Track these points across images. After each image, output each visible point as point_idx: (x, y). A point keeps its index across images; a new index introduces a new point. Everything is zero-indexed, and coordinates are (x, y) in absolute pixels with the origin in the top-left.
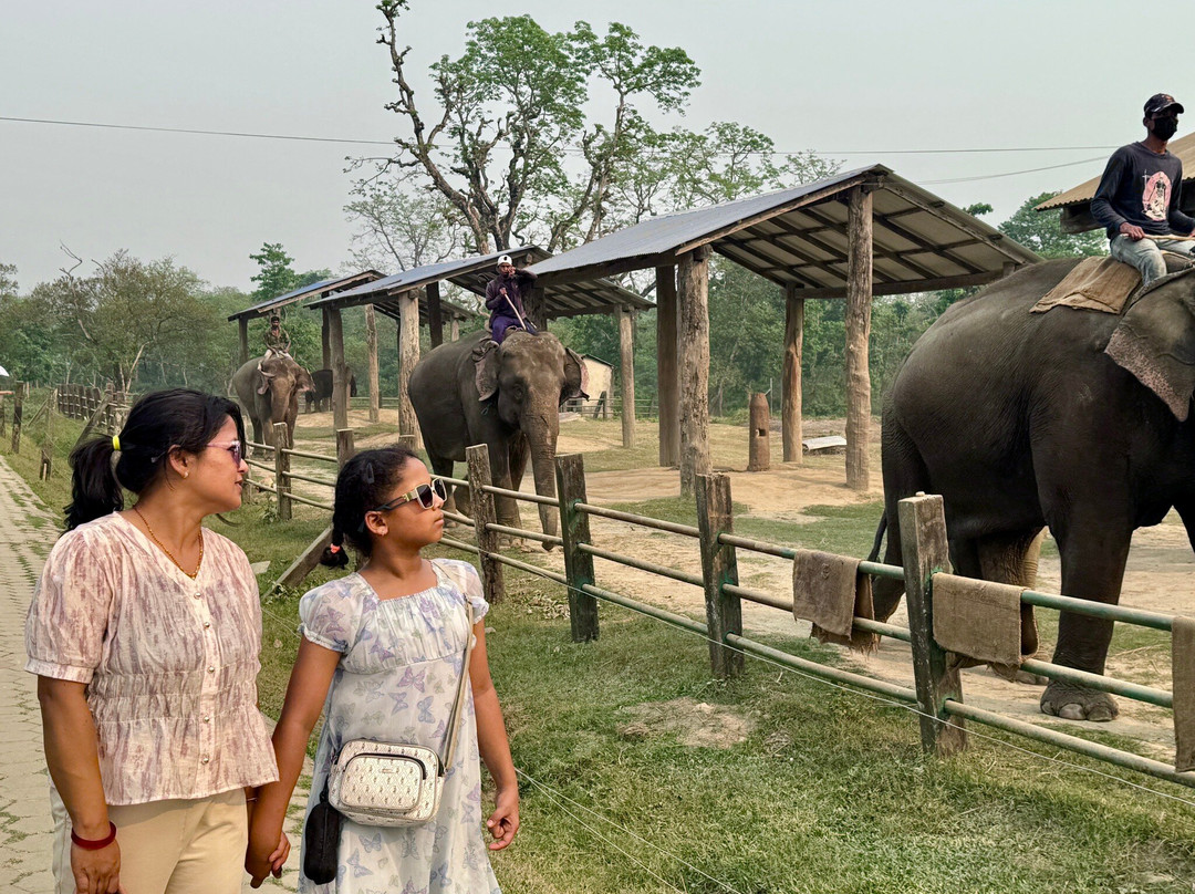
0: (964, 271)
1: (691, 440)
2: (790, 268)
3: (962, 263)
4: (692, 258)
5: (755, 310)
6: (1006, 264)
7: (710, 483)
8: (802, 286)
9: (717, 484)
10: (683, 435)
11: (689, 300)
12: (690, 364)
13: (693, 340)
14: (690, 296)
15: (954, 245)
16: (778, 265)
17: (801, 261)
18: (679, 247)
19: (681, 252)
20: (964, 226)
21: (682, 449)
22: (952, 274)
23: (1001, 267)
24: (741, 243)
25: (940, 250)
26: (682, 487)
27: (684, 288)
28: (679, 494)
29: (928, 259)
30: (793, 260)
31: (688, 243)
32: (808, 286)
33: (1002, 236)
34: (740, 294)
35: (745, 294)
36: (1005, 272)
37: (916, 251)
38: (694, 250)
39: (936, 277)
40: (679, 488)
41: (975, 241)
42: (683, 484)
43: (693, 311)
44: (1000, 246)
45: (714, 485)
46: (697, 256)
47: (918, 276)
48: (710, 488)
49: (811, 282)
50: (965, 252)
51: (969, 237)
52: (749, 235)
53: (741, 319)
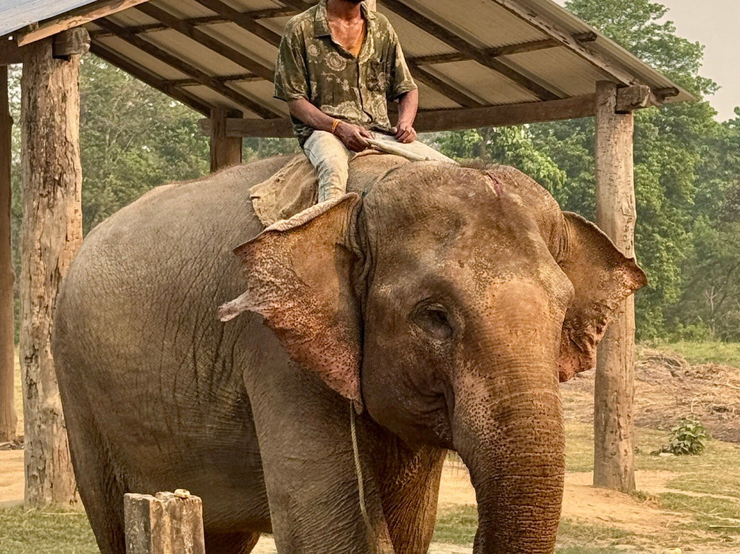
0: (530, 96)
1: (45, 397)
2: (219, 82)
3: (526, 82)
4: (49, 53)
5: (130, 158)
6: (601, 85)
7: (160, 514)
8: (236, 114)
9: (173, 516)
10: (31, 385)
11: (43, 131)
12: (44, 251)
13: (50, 207)
14: (46, 125)
15: (512, 49)
16: (196, 74)
17: (240, 70)
18: (25, 30)
19: (29, 39)
20: (533, 15)
21: (27, 412)
22: (507, 100)
23: (592, 89)
24: (131, 33)
25: (488, 56)
26: (29, 485)
27: (35, 107)
28: (20, 497)
29: (465, 73)
30: (224, 66)
31: (43, 23)
32: (249, 114)
33: (595, 36)
34: (103, 131)
35: (113, 132)
36: (600, 99)
37: (445, 58)
38: (54, 38)
39: (479, 105)
40: (22, 483)
41: (549, 42)
42: (30, 479)
43: (51, 151)
44: (591, 53)
45: (166, 519)
46: (59, 48)
47: (449, 103)
48: (159, 526)
49: (255, 107)
50: (531, 62)
51: (539, 36)
52: (146, 19)
53: (106, 175)
